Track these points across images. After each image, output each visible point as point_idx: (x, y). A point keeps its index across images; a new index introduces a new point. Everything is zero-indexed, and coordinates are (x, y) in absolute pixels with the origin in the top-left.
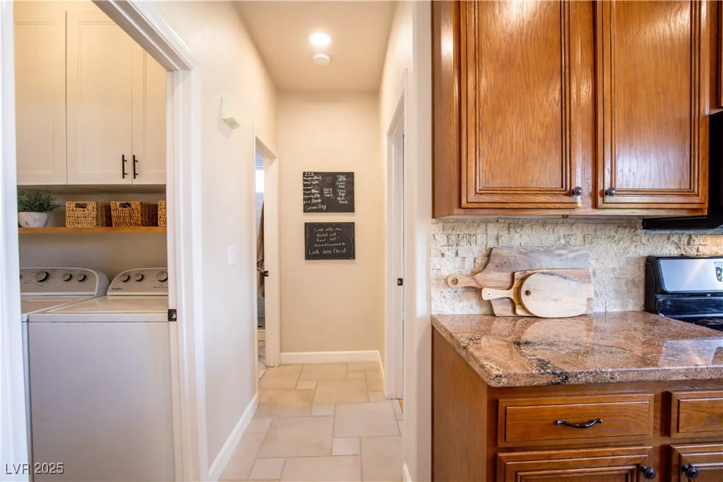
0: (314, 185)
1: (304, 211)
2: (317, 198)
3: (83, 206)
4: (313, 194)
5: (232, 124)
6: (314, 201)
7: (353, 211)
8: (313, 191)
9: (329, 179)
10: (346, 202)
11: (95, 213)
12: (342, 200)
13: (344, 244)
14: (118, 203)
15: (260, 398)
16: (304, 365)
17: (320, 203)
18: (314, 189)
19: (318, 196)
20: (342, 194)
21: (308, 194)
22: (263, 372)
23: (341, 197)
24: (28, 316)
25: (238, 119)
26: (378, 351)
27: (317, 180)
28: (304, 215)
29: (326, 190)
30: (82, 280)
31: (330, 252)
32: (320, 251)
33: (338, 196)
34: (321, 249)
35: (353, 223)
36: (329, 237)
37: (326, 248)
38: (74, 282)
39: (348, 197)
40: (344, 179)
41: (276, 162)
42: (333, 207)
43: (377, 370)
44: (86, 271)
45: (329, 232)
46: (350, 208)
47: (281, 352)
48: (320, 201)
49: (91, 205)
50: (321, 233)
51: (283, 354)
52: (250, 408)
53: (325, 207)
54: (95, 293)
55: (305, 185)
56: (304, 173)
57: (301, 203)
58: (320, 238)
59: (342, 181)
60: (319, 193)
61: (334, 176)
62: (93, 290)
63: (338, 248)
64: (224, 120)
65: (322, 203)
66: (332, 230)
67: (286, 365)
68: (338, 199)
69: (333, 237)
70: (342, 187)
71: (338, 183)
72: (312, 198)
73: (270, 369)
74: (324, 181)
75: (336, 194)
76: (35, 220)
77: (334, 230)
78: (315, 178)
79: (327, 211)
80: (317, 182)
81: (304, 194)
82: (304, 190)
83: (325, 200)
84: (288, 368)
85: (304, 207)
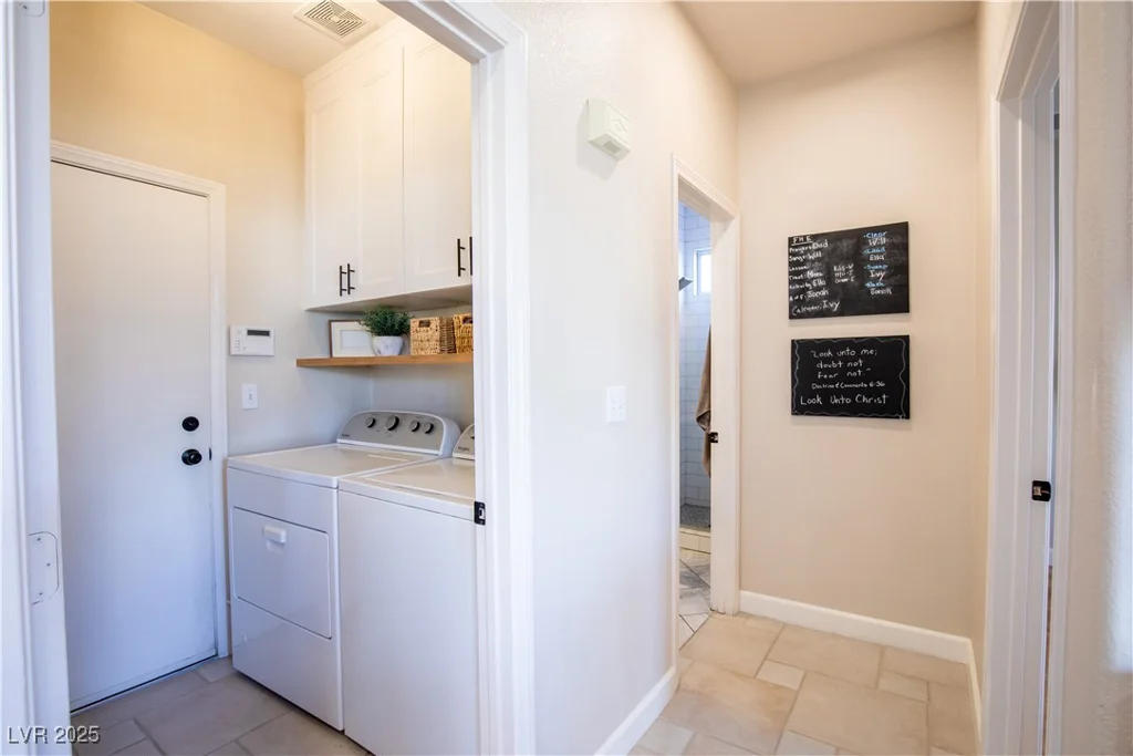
0: (813, 261)
1: (791, 317)
2: (819, 289)
3: (428, 324)
4: (810, 281)
5: (612, 148)
6: (811, 294)
7: (908, 311)
8: (810, 274)
9: (848, 246)
10: (889, 291)
11: (438, 334)
12: (877, 287)
13: (881, 384)
14: (461, 317)
15: (680, 677)
16: (785, 625)
17: (826, 297)
18: (812, 269)
19: (821, 283)
20: (878, 273)
21: (801, 282)
22: (702, 619)
23: (876, 280)
24: (339, 482)
25: (621, 137)
26: (967, 641)
27: (817, 250)
28: (790, 325)
29: (839, 270)
30: (428, 432)
31: (848, 401)
32: (826, 399)
33: (869, 279)
34: (826, 394)
35: (906, 338)
36: (845, 369)
37: (838, 393)
38: (421, 433)
39: (892, 280)
40: (884, 241)
41: (734, 225)
42: (854, 302)
43: (963, 689)
44: (434, 419)
45: (846, 359)
46: (898, 302)
47: (740, 588)
48: (824, 293)
49: (435, 322)
50: (827, 360)
51: (742, 592)
52: (654, 697)
53: (836, 306)
54: (440, 453)
55: (791, 264)
56: (791, 240)
57: (783, 300)
58: (824, 371)
59: (878, 246)
60: (822, 278)
61: (859, 237)
62: (437, 448)
63: (868, 392)
64: (592, 142)
65: (830, 298)
66: (853, 353)
67: (749, 616)
68: (868, 285)
69: (854, 369)
70: (877, 258)
71: (867, 252)
72: (808, 289)
73: (717, 616)
74: (834, 250)
75: (862, 275)
76: (387, 346)
77: (858, 352)
78: (815, 246)
79: (841, 313)
80: (819, 254)
81: (791, 282)
82: (790, 273)
83: (835, 291)
84: (751, 622)
85: (790, 308)
